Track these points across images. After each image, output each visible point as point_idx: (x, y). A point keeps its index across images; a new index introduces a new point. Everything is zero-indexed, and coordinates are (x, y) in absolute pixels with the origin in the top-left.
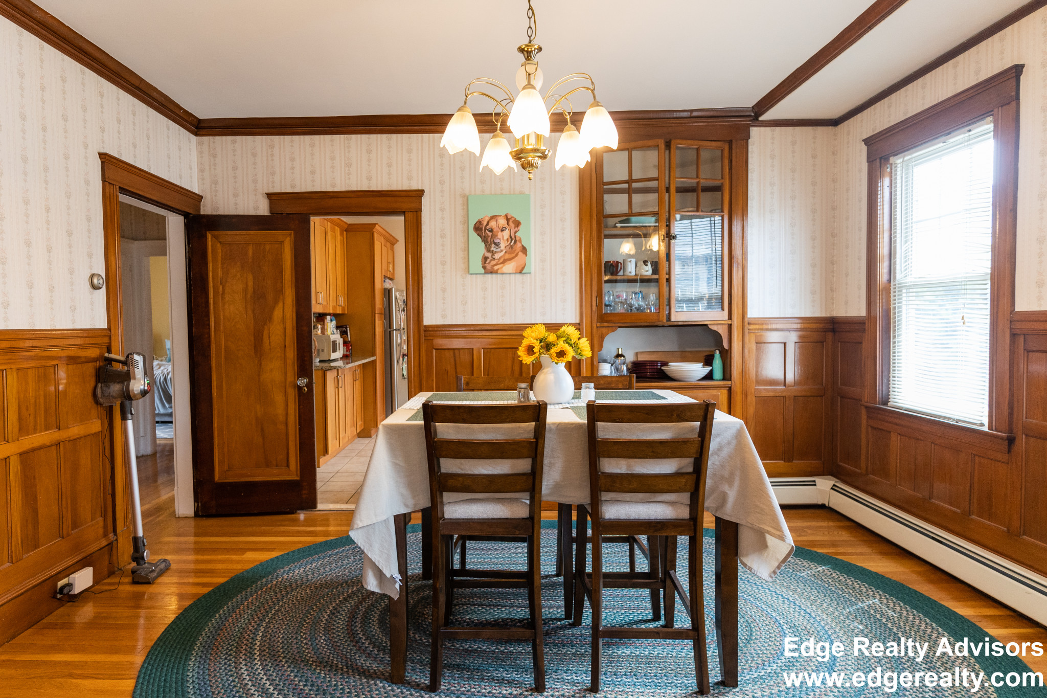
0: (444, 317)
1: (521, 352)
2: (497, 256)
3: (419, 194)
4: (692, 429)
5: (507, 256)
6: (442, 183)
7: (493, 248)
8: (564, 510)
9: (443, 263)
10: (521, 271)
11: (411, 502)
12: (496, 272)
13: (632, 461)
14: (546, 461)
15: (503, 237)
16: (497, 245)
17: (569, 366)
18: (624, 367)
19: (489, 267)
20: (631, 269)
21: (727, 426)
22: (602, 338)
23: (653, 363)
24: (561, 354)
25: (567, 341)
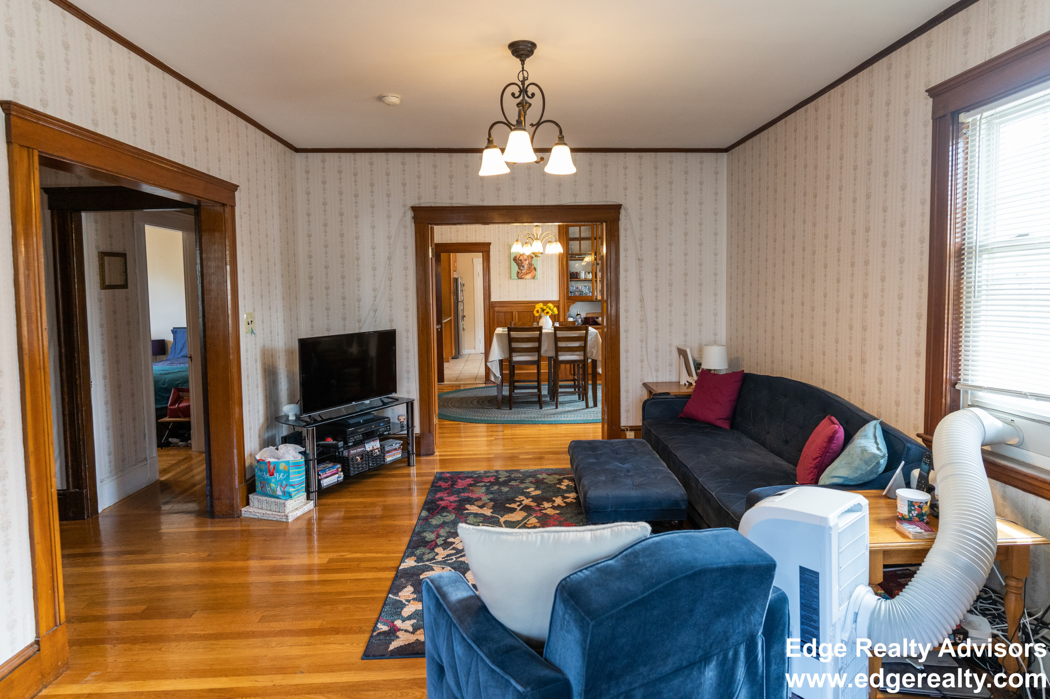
0: (500, 298)
1: (535, 312)
2: (523, 272)
3: (490, 244)
4: (583, 333)
5: (528, 272)
6: (499, 239)
7: (522, 268)
8: (550, 358)
9: (500, 274)
10: (534, 278)
11: (503, 356)
12: (523, 278)
13: (567, 343)
14: (542, 343)
15: (526, 263)
16: (523, 267)
17: (550, 317)
18: (580, 320)
19: (520, 276)
20: (583, 276)
21: (593, 333)
22: (569, 307)
23: (592, 318)
24: (548, 313)
25: (550, 309)
